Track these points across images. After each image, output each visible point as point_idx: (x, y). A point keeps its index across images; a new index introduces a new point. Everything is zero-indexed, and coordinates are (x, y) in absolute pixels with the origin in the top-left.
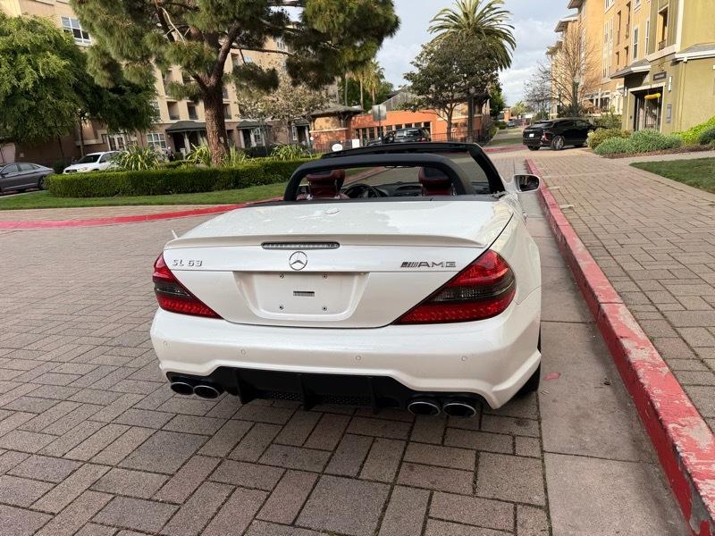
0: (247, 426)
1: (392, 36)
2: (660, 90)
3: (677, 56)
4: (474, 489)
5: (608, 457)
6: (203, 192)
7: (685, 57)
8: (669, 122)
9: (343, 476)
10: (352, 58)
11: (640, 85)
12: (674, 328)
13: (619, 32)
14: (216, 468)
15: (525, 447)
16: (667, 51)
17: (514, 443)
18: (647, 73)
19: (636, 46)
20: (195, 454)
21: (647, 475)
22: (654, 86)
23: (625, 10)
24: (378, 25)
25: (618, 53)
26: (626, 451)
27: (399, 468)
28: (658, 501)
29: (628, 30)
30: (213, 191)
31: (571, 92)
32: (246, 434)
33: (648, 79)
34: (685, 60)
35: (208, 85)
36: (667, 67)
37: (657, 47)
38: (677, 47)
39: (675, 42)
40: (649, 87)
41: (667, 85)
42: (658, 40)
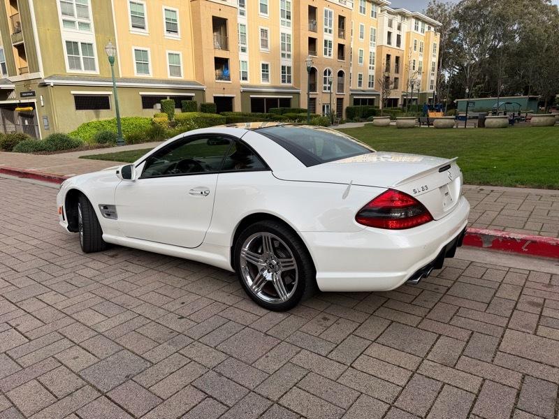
2: (32, 105)
3: (46, 81)
7: (52, 82)
8: (48, 129)
11: (5, 99)
16: (29, 76)
18: (11, 90)
20: (415, 327)
22: (23, 101)
33: (13, 95)
34: (52, 85)
36: (34, 88)
37: (18, 72)
38: (41, 74)
39: (37, 70)
40: (18, 102)
41: (39, 101)
42: (18, 66)
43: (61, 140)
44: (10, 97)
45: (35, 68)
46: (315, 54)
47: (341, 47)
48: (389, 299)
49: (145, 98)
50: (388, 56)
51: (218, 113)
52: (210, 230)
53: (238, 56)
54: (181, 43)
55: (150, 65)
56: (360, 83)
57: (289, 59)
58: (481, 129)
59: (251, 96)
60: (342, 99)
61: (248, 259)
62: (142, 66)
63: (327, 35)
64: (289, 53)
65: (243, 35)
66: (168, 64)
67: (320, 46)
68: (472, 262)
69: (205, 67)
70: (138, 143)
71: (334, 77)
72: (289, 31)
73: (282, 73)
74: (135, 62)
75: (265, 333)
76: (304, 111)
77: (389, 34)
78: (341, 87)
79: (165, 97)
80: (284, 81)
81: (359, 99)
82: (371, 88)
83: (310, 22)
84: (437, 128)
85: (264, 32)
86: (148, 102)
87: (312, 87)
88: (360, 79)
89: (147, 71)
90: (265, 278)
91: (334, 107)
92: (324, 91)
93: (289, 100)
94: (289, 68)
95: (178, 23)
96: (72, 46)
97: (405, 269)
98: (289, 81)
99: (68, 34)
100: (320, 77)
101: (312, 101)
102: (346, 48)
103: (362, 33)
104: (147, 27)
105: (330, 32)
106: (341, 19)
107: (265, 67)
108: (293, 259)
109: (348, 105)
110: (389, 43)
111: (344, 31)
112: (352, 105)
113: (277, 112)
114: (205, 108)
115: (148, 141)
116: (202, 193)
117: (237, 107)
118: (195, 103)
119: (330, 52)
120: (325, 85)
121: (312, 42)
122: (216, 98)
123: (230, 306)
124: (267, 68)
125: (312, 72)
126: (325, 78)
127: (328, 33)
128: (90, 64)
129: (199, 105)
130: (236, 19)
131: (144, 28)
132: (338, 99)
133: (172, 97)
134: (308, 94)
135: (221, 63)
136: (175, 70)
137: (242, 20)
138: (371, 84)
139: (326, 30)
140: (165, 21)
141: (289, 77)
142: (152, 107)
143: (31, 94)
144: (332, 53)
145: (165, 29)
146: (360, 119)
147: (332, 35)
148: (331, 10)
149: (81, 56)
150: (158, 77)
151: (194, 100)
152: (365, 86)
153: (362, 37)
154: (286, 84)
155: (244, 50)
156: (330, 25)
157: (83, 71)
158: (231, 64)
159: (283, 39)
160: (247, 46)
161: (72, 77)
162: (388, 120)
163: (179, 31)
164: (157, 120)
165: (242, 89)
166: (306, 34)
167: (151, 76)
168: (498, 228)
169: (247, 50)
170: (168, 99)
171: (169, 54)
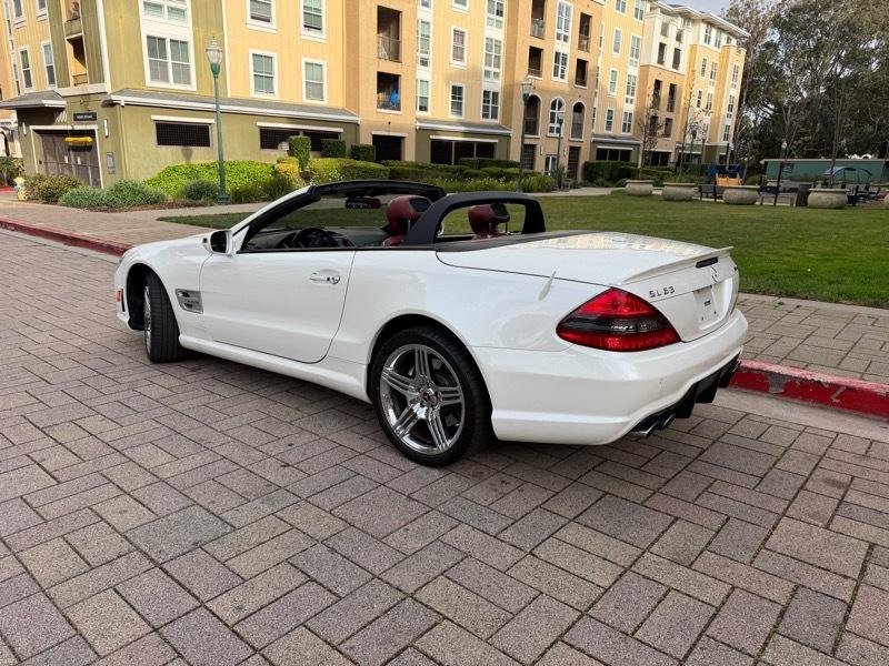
2: (91, 133)
3: (113, 97)
7: (122, 100)
8: (114, 173)
11: (51, 122)
16: (90, 88)
18: (61, 110)
19: (27, 72)
22: (77, 127)
33: (63, 117)
34: (123, 103)
36: (95, 107)
37: (72, 81)
38: (107, 87)
39: (102, 80)
40: (69, 128)
41: (102, 128)
42: (72, 72)
43: (132, 190)
44: (58, 120)
45: (97, 77)
46: (538, 74)
47: (582, 65)
48: (607, 460)
49: (264, 132)
50: (658, 84)
51: (377, 161)
52: (338, 337)
53: (415, 71)
54: (326, 47)
55: (276, 80)
56: (609, 124)
57: (496, 81)
58: (800, 209)
59: (432, 137)
60: (578, 149)
61: (392, 385)
62: (264, 80)
63: (560, 43)
64: (497, 70)
65: (426, 38)
66: (304, 80)
67: (548, 62)
68: (748, 414)
69: (362, 87)
70: (250, 202)
71: (566, 113)
72: (499, 34)
73: (484, 101)
74: (252, 73)
75: (408, 497)
76: (513, 165)
77: (662, 46)
78: (577, 129)
79: (296, 132)
80: (485, 116)
81: (606, 150)
82: (626, 134)
83: (533, 22)
84: (728, 203)
85: (459, 35)
86: (270, 139)
87: (530, 126)
88: (610, 117)
89: (270, 90)
90: (416, 415)
91: (564, 161)
92: (549, 134)
93: (492, 145)
94: (495, 95)
95: (323, 14)
96: (156, 44)
97: (628, 414)
98: (494, 116)
99: (152, 25)
100: (544, 111)
101: (529, 150)
102: (590, 67)
103: (617, 43)
104: (274, 19)
105: (566, 39)
106: (585, 20)
107: (457, 91)
108: (459, 387)
109: (587, 160)
110: (661, 61)
111: (587, 39)
112: (594, 160)
113: (471, 165)
114: (357, 152)
116: (328, 279)
117: (409, 154)
118: (343, 143)
119: (562, 71)
120: (552, 125)
121: (535, 54)
122: (375, 137)
123: (361, 454)
124: (460, 93)
125: (532, 103)
126: (553, 114)
127: (562, 42)
128: (182, 74)
129: (348, 147)
130: (415, 12)
131: (269, 21)
132: (571, 148)
133: (306, 133)
134: (523, 138)
135: (388, 83)
136: (315, 89)
137: (424, 14)
138: (626, 127)
139: (559, 37)
140: (302, 10)
141: (495, 109)
142: (276, 148)
143: (90, 117)
144: (566, 73)
145: (302, 24)
146: (606, 183)
147: (569, 44)
148: (570, 4)
149: (169, 60)
150: (287, 99)
151: (342, 138)
152: (617, 130)
153: (616, 50)
154: (490, 121)
155: (424, 63)
156: (567, 28)
157: (171, 85)
158: (403, 84)
159: (489, 47)
160: (430, 56)
161: (154, 93)
162: (650, 187)
163: (324, 26)
164: (282, 167)
165: (419, 124)
166: (526, 41)
167: (276, 97)
168: (796, 364)
169: (431, 63)
170: (301, 136)
171: (307, 64)
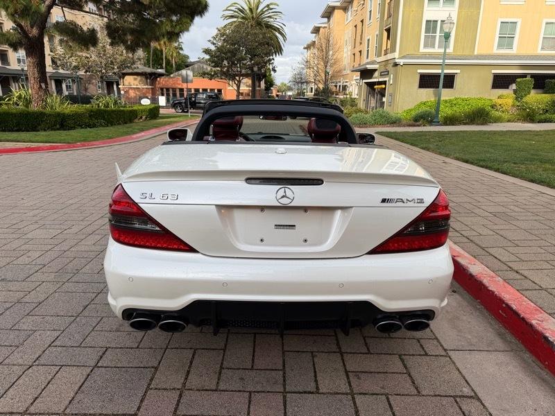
0: (189, 353)
1: (201, 16)
2: (385, 83)
3: (397, 61)
4: (417, 388)
5: (490, 349)
6: (28, 131)
7: (401, 62)
8: (390, 106)
9: (305, 392)
10: (169, 29)
11: (371, 78)
12: (483, 249)
13: (355, 40)
14: (179, 401)
15: (431, 347)
16: (390, 56)
17: (421, 345)
18: (375, 70)
19: (368, 51)
20: (148, 388)
21: (524, 361)
22: (381, 80)
23: (359, 25)
24: (192, 5)
25: (354, 54)
26: (499, 343)
27: (348, 378)
28: (544, 380)
29: (361, 39)
30: (39, 131)
31: (324, 78)
32: (191, 363)
33: (376, 74)
34: (402, 64)
35: (31, 35)
36: (389, 67)
37: (383, 53)
38: (396, 55)
39: (395, 51)
40: (378, 80)
41: (389, 80)
44: (373, 76)
45: (393, 50)
49: (497, 77)
55: (516, 39)
66: (542, 36)
70: (453, 125)
74: (497, 36)
79: (524, 76)
86: (501, 82)
89: (510, 46)
96: (431, 25)
99: (432, 12)
115: (465, 124)
133: (533, 76)
142: (508, 88)
143: (387, 73)
149: (438, 34)
150: (523, 52)
157: (436, 50)
161: (425, 56)
167: (514, 51)
170: (528, 78)
171: (547, 23)
